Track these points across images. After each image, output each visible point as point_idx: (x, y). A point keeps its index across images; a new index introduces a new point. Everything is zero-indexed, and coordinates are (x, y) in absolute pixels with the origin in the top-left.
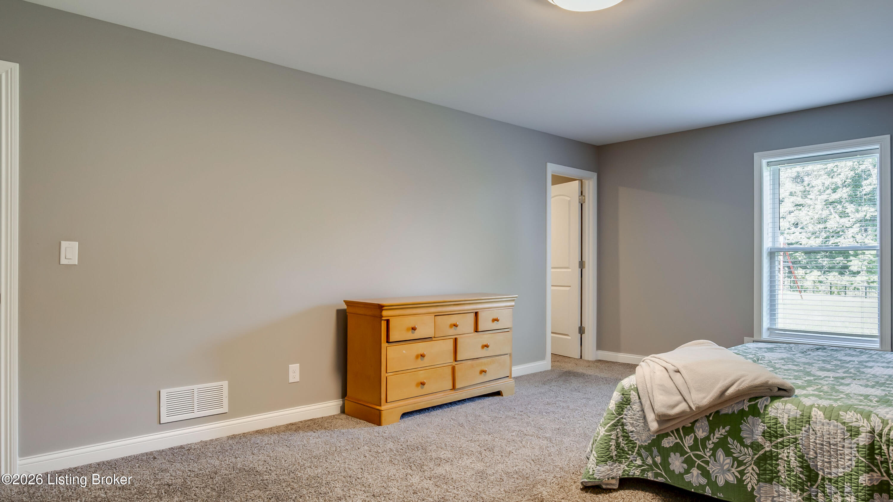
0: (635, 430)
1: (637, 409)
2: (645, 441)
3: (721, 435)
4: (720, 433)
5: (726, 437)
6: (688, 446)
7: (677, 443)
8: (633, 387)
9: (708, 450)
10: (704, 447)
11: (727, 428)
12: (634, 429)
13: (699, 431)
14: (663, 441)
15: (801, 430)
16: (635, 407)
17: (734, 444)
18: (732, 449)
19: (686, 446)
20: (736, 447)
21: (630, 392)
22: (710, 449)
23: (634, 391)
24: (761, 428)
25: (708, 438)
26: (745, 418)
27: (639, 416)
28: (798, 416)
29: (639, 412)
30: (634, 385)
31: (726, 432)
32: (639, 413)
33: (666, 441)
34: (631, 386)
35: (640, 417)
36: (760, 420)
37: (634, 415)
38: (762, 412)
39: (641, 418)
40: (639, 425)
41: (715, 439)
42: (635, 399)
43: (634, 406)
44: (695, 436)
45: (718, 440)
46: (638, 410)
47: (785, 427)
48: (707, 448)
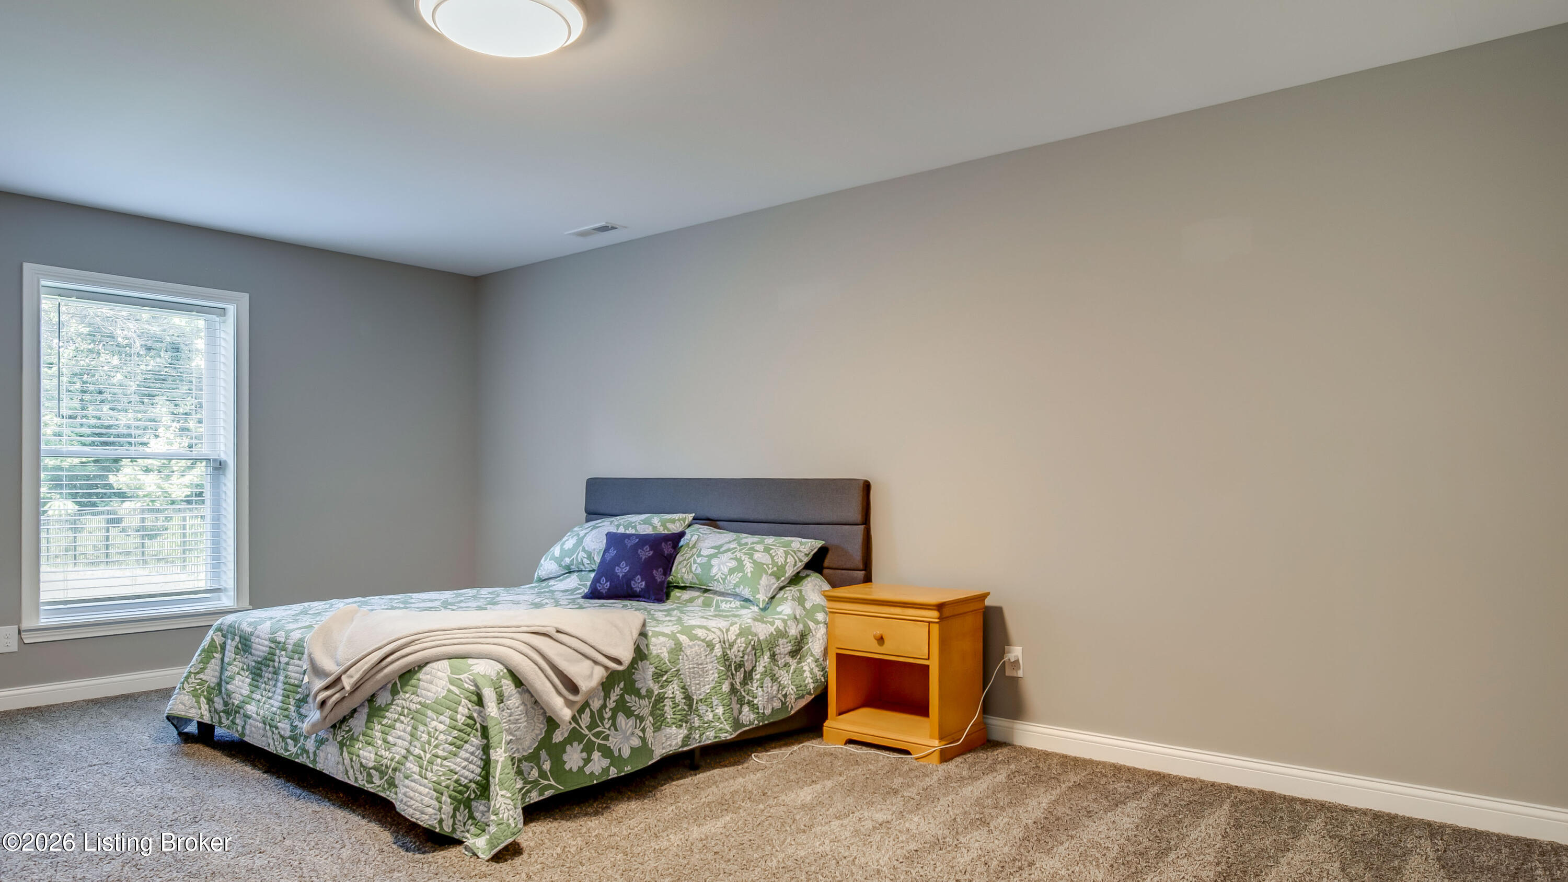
0: (514, 738)
1: (515, 704)
2: (529, 748)
3: (617, 695)
4: (615, 694)
5: (622, 696)
6: (586, 727)
7: (574, 728)
8: (501, 674)
9: (606, 720)
10: (602, 719)
11: (622, 685)
12: (511, 737)
13: (593, 702)
14: (554, 736)
15: (679, 659)
16: (511, 703)
17: (631, 700)
18: (631, 707)
19: (583, 726)
20: (635, 702)
21: (501, 682)
22: (609, 719)
23: (506, 679)
24: (651, 670)
25: (604, 706)
26: (635, 666)
27: (520, 713)
28: (673, 646)
29: (518, 707)
30: (502, 671)
31: (621, 689)
32: (520, 709)
33: (559, 733)
34: (498, 673)
35: (520, 715)
36: (648, 663)
37: (510, 716)
38: (646, 653)
39: (523, 715)
40: (519, 728)
41: (611, 704)
42: (509, 690)
43: (509, 702)
44: (591, 710)
45: (615, 703)
46: (517, 705)
47: (667, 662)
48: (605, 719)
